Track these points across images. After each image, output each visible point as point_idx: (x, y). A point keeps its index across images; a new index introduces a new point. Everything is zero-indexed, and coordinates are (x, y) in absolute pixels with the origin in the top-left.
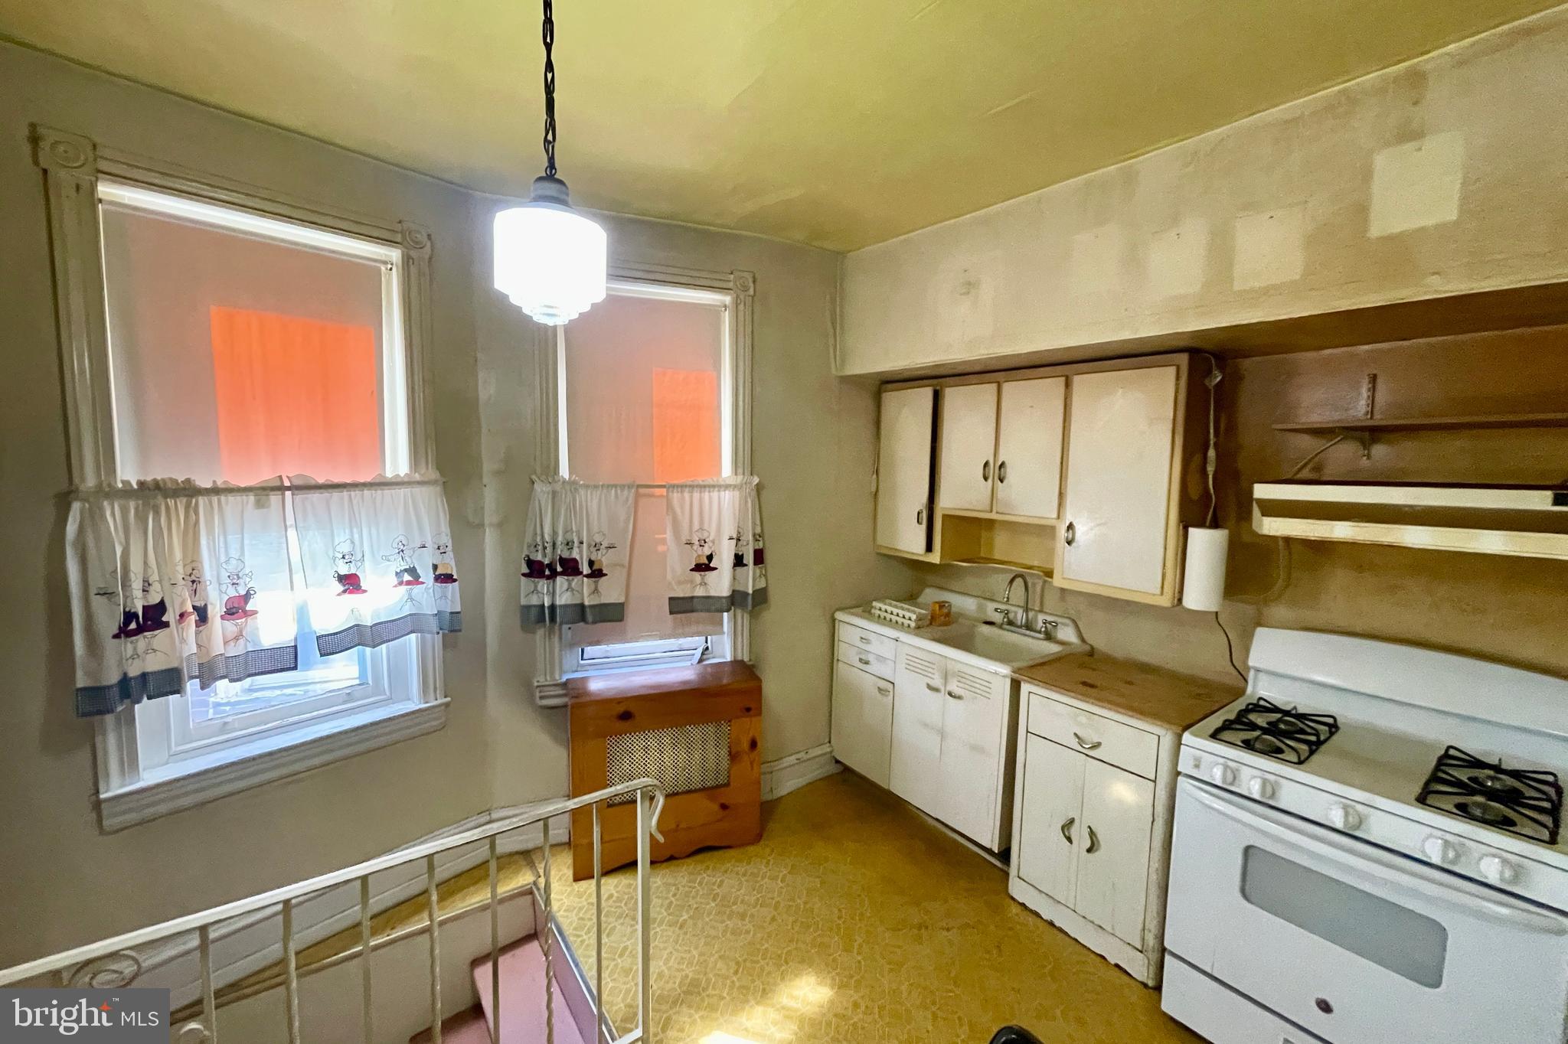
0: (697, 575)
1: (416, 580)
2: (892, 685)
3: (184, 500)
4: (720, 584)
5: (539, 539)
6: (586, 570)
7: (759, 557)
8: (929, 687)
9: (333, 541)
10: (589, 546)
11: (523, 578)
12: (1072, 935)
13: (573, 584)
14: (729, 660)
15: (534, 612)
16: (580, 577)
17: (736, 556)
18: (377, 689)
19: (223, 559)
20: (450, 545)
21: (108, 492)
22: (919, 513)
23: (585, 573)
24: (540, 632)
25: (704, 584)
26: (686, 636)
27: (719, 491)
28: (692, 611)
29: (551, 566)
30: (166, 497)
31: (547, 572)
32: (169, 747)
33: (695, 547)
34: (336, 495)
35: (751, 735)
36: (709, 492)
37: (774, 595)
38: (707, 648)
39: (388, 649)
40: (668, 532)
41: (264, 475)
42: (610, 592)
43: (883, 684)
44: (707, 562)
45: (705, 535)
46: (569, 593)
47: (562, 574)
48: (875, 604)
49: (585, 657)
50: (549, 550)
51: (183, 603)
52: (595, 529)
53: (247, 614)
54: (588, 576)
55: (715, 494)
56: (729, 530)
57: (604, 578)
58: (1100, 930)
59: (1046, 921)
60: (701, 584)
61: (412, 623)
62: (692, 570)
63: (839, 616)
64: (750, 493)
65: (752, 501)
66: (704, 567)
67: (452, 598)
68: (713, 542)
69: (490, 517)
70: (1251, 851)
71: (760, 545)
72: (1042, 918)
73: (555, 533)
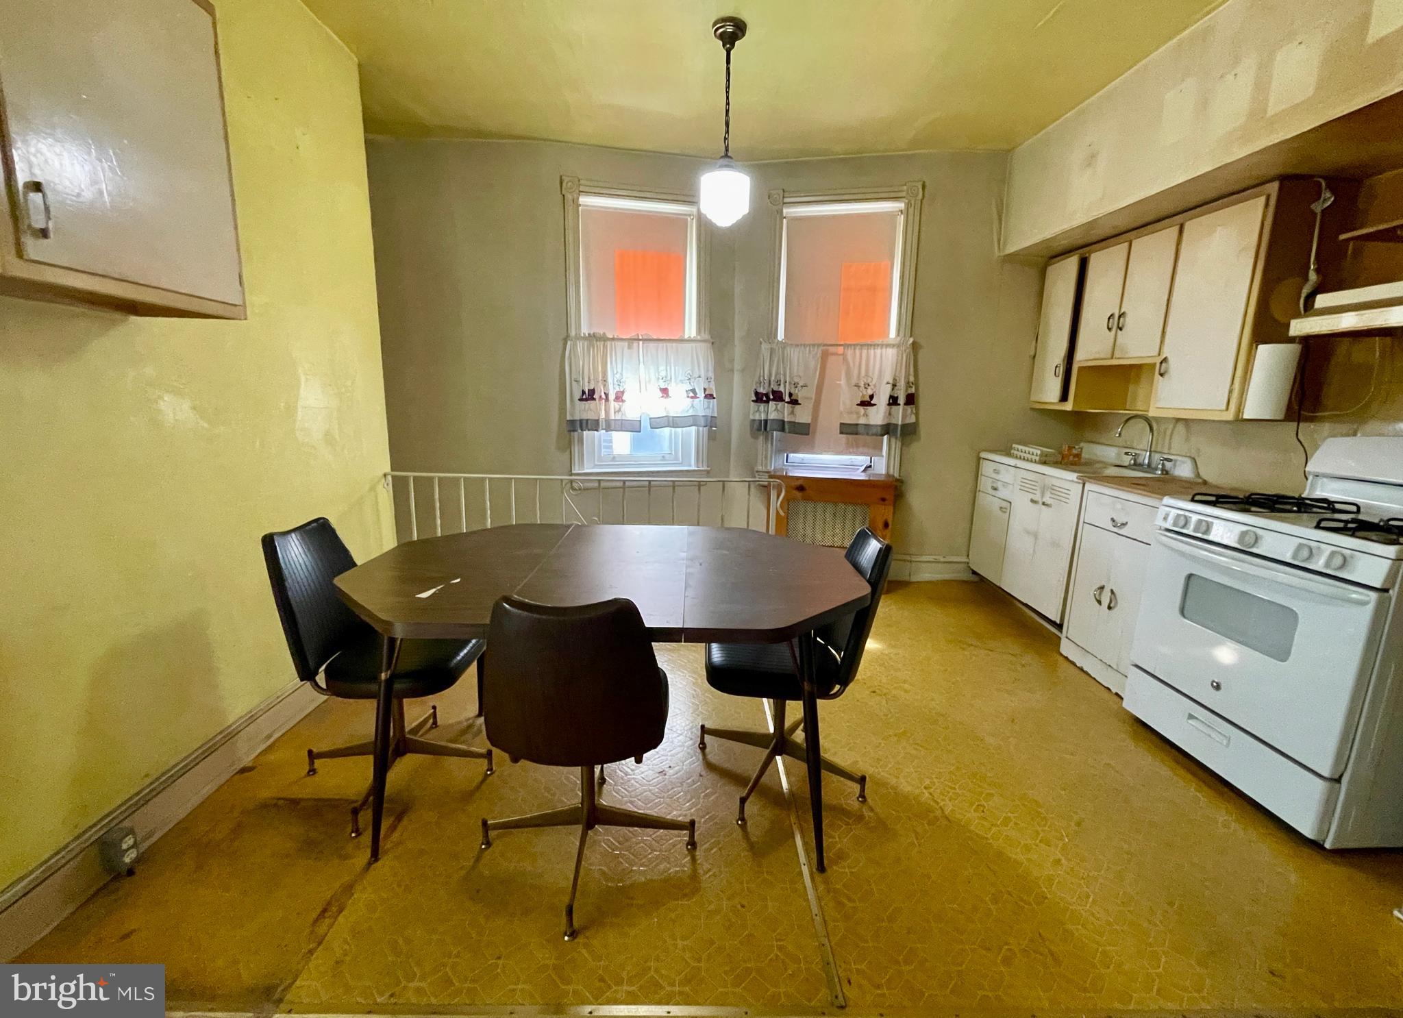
0: (861, 409)
1: (695, 397)
2: (1009, 504)
3: (603, 343)
4: (877, 415)
5: (762, 378)
6: (787, 399)
7: (911, 400)
8: (1032, 501)
9: (658, 369)
10: (790, 383)
11: (752, 403)
12: (1093, 676)
13: (779, 407)
14: (884, 473)
15: (757, 423)
16: (783, 403)
17: (891, 397)
18: (676, 458)
19: (615, 372)
20: (713, 377)
21: (578, 337)
22: (1056, 367)
23: (786, 400)
24: (761, 438)
25: (866, 415)
26: (857, 454)
27: (882, 348)
28: (857, 434)
29: (767, 395)
30: (597, 341)
31: (764, 399)
32: (594, 462)
33: (861, 389)
34: (661, 345)
35: (884, 519)
36: (874, 349)
37: (923, 430)
38: (870, 466)
39: (682, 431)
40: (842, 379)
41: (632, 335)
42: (802, 415)
43: (1004, 504)
44: (869, 399)
45: (870, 380)
46: (776, 412)
47: (773, 400)
48: (1014, 445)
49: (789, 461)
50: (767, 385)
51: (601, 391)
52: (795, 374)
53: (623, 401)
54: (788, 402)
55: (878, 351)
56: (888, 377)
57: (799, 406)
58: (1109, 668)
59: (1078, 667)
60: (864, 415)
61: (693, 421)
62: (857, 405)
63: (983, 455)
64: (905, 351)
65: (907, 357)
66: (866, 403)
67: (712, 408)
68: (875, 386)
69: (737, 366)
70: (1192, 578)
71: (913, 390)
72: (1077, 666)
73: (770, 375)
